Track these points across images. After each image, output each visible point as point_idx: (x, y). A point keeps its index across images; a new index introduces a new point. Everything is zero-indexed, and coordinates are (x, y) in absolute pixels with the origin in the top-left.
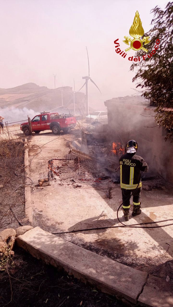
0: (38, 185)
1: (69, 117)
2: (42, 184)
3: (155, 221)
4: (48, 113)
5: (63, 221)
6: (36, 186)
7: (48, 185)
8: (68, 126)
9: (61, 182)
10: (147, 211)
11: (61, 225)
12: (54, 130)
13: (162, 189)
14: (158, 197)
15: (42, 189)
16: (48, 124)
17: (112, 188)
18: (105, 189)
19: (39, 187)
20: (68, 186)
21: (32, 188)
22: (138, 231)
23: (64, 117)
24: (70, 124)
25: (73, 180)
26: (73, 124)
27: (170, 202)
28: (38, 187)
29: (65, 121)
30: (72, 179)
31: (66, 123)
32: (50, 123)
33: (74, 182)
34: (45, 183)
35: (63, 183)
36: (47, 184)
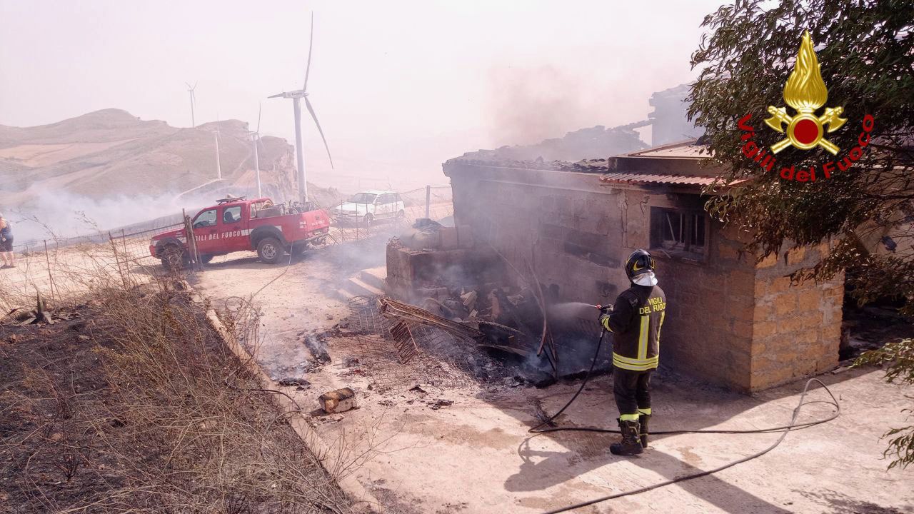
0: (323, 412)
1: (307, 210)
2: (335, 407)
3: (706, 470)
4: (240, 201)
5: (465, 499)
6: (314, 414)
7: (353, 408)
8: (309, 236)
9: (384, 395)
10: (670, 447)
11: (464, 510)
12: (264, 252)
13: (670, 391)
14: (672, 410)
15: (339, 420)
16: (245, 233)
17: (541, 399)
18: (524, 403)
19: (327, 417)
20: (413, 405)
21: (307, 420)
22: (681, 498)
23: (294, 211)
24: (313, 232)
25: (417, 388)
26: (321, 229)
27: (711, 420)
28: (323, 418)
29: (301, 223)
30: (413, 385)
31: (302, 227)
32: (251, 230)
33: (423, 391)
34: (343, 403)
35: (390, 398)
36: (349, 406)
